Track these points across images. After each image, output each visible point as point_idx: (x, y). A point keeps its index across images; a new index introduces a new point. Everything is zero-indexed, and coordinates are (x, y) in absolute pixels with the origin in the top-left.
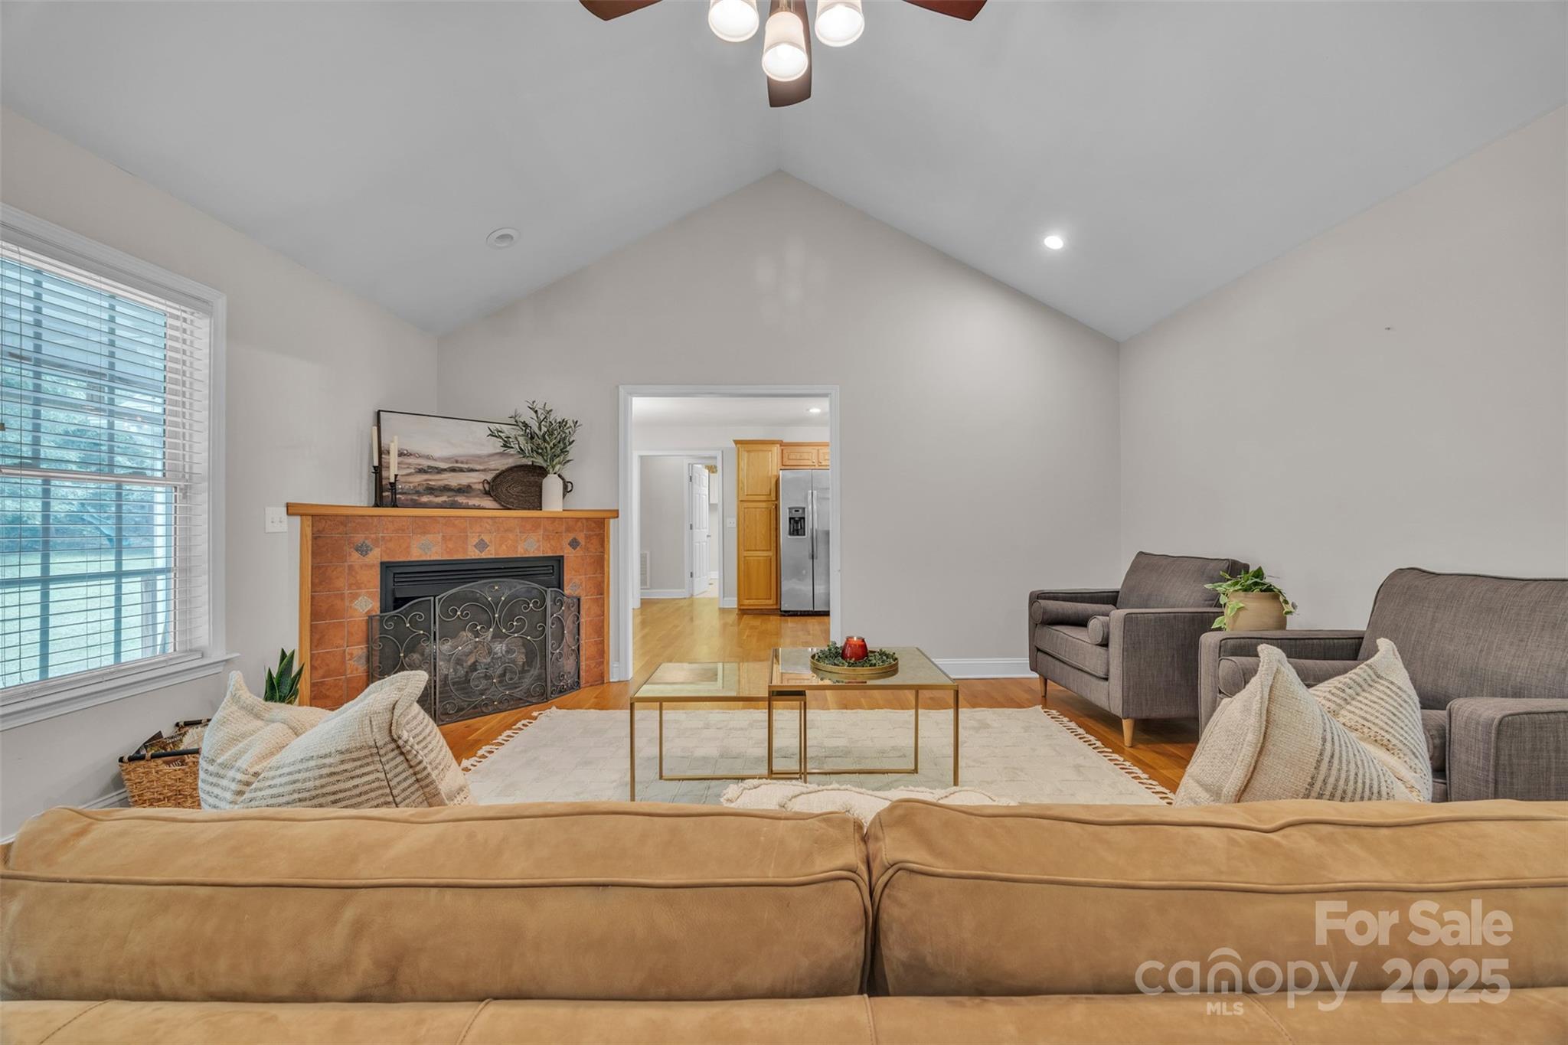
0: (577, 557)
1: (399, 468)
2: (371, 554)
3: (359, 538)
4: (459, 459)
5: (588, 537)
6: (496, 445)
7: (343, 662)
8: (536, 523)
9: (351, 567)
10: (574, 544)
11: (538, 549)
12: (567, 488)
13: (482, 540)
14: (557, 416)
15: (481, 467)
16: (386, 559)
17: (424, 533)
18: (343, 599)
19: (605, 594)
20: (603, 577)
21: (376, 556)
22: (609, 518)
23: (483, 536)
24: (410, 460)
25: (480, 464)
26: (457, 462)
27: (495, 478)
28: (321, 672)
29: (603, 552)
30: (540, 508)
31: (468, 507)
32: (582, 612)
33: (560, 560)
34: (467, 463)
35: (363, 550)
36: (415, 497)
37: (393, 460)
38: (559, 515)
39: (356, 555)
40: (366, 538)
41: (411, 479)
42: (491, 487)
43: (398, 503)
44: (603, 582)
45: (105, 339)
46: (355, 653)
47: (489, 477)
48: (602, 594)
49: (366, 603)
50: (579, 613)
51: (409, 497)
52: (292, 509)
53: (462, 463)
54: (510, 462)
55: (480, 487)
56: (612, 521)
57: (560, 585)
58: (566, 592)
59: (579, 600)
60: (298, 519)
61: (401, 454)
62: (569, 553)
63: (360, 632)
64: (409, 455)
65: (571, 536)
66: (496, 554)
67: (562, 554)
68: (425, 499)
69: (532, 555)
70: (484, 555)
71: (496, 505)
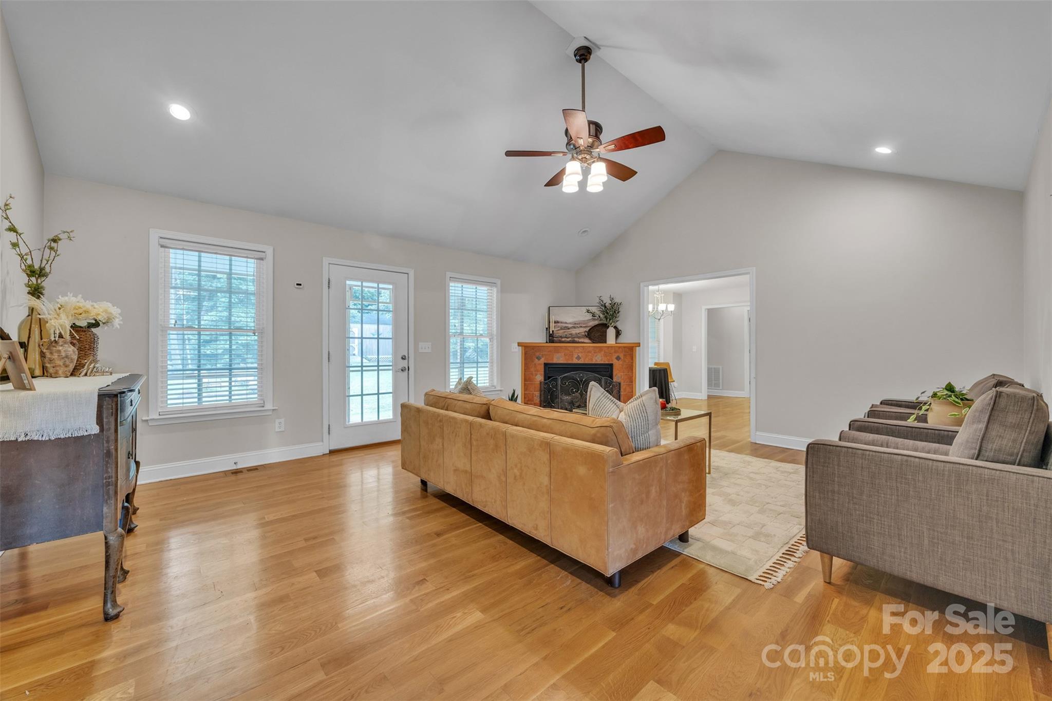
0: (620, 364)
1: (554, 328)
2: (541, 360)
3: (537, 354)
4: (576, 323)
5: (625, 355)
6: (589, 316)
7: (533, 397)
8: (601, 349)
9: (535, 364)
10: (618, 358)
11: (602, 360)
12: (618, 333)
13: (579, 356)
14: (617, 300)
15: (584, 326)
16: (545, 362)
17: (558, 353)
18: (533, 375)
19: (634, 382)
20: (633, 374)
21: (543, 361)
22: (636, 347)
23: (579, 354)
24: (559, 325)
25: (584, 324)
26: (575, 324)
27: (590, 330)
28: (527, 399)
29: (633, 363)
30: (605, 342)
31: (579, 343)
32: (622, 390)
33: (611, 365)
34: (579, 324)
35: (539, 358)
36: (560, 339)
37: (552, 325)
38: (613, 346)
39: (536, 360)
40: (540, 354)
41: (559, 332)
42: (588, 334)
43: (554, 341)
44: (633, 376)
45: (475, 297)
46: (537, 394)
47: (587, 329)
48: (632, 382)
49: (540, 378)
50: (620, 389)
51: (558, 339)
52: (519, 344)
53: (577, 324)
54: (596, 322)
55: (584, 334)
56: (637, 348)
57: (611, 377)
58: (614, 380)
59: (620, 384)
60: (520, 347)
61: (555, 322)
62: (615, 362)
63: (538, 388)
64: (558, 322)
65: (616, 355)
66: (584, 361)
67: (612, 363)
68: (563, 340)
69: (599, 363)
70: (580, 362)
71: (590, 342)
